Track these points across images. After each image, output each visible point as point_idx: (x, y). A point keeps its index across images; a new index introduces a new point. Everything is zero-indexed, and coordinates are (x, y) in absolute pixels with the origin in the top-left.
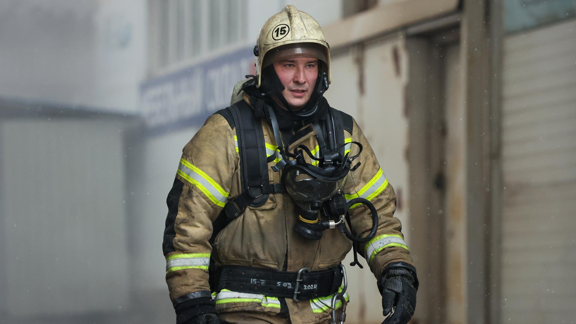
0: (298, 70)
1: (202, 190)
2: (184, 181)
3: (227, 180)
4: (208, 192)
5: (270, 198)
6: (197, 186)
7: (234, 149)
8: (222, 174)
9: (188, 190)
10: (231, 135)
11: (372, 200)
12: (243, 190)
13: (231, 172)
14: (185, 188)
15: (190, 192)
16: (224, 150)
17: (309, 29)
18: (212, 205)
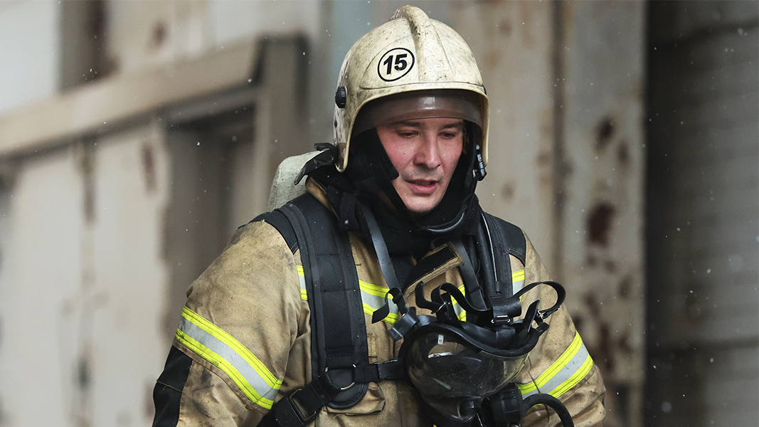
0: (426, 142)
1: (231, 375)
2: (192, 354)
3: (281, 355)
4: (243, 379)
5: (370, 390)
6: (220, 365)
7: (298, 293)
8: (270, 342)
9: (201, 374)
10: (291, 265)
11: (563, 396)
12: (315, 375)
13: (288, 339)
14: (195, 368)
15: (205, 378)
16: (275, 295)
17: (453, 59)
18: (248, 403)
